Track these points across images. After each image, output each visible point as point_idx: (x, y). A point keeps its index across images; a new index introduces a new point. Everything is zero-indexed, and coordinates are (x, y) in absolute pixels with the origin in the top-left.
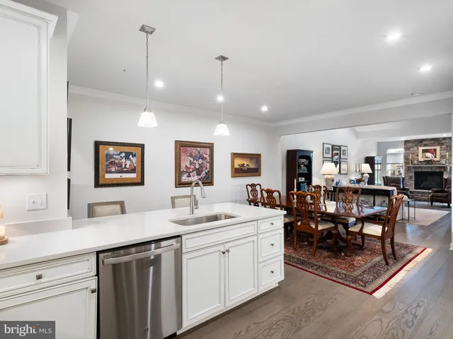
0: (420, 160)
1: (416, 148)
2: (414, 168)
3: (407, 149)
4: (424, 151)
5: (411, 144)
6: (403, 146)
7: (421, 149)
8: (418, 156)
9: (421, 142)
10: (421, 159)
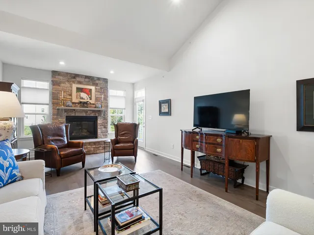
0: (73, 101)
1: (67, 85)
2: (66, 111)
3: (54, 83)
4: (80, 90)
5: (61, 78)
6: (50, 79)
7: (75, 86)
8: (71, 95)
9: (74, 78)
10: (75, 100)
